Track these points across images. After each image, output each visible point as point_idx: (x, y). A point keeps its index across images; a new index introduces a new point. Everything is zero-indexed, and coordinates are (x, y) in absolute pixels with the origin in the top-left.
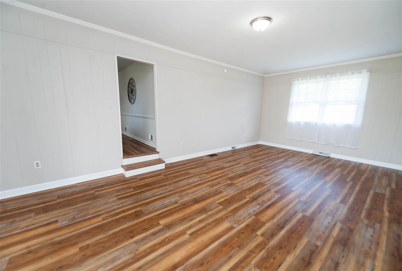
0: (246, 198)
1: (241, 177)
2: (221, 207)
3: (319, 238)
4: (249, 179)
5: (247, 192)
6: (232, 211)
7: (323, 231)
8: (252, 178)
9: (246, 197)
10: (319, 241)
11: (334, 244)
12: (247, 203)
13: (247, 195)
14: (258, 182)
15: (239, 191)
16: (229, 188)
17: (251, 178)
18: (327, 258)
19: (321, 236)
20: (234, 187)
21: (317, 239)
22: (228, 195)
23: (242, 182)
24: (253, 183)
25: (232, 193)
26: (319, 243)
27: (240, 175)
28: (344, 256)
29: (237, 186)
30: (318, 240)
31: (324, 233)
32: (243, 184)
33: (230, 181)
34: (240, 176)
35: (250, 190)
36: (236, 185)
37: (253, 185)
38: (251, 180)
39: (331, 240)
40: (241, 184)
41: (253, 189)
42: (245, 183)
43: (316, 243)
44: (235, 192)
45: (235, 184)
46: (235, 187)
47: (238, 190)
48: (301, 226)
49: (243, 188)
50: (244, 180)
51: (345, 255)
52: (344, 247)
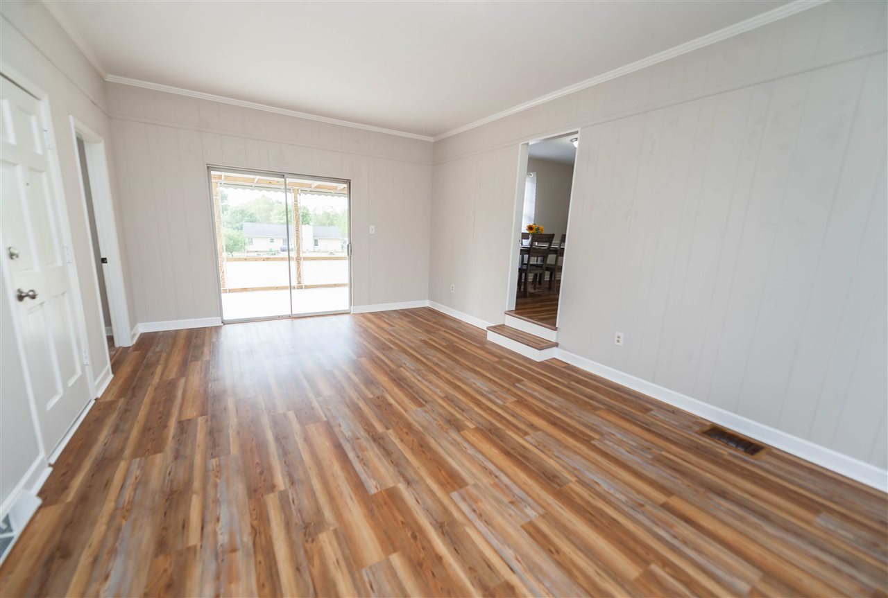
3: (218, 469)
7: (219, 488)
10: (215, 467)
11: (189, 482)
18: (193, 452)
19: (217, 477)
21: (219, 466)
22: (406, 411)
26: (213, 462)
28: (169, 474)
30: (217, 466)
31: (216, 486)
39: (197, 484)
43: (217, 459)
48: (257, 464)
51: (167, 478)
52: (171, 490)
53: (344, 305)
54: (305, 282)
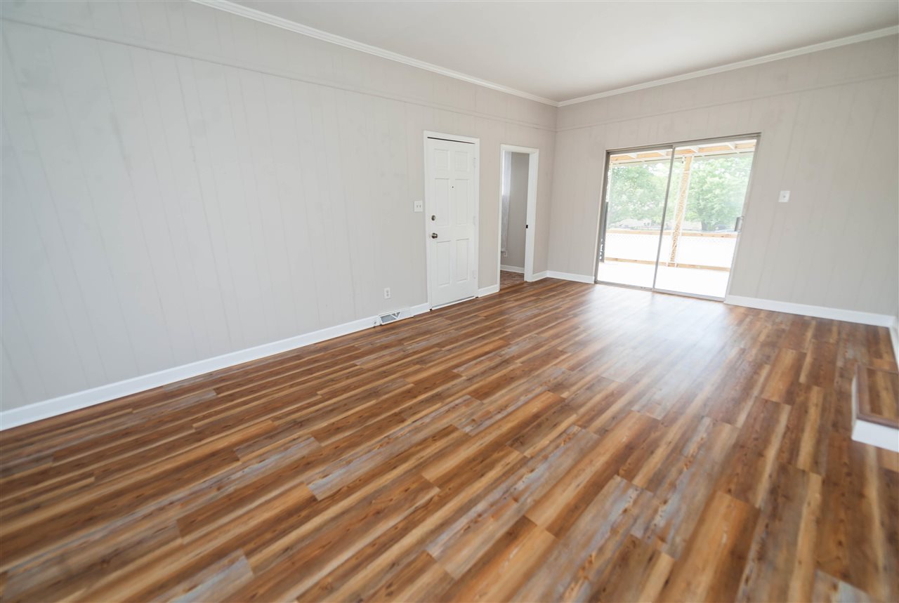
0: (522, 363)
1: (536, 416)
2: (560, 348)
4: (510, 409)
5: (518, 372)
6: (542, 346)
8: (500, 416)
9: (521, 365)
12: (519, 356)
13: (520, 367)
14: (486, 401)
15: (537, 373)
16: (559, 379)
17: (504, 413)
20: (549, 381)
22: (555, 365)
23: (530, 396)
24: (503, 396)
25: (548, 369)
27: (539, 425)
29: (541, 385)
32: (527, 391)
33: (563, 400)
34: (539, 420)
35: (512, 378)
36: (545, 387)
37: (504, 391)
38: (506, 407)
40: (534, 390)
41: (506, 379)
42: (521, 394)
44: (544, 371)
45: (549, 391)
46: (546, 383)
47: (538, 376)
49: (528, 381)
50: (527, 403)
53: (721, 292)
54: (677, 260)
